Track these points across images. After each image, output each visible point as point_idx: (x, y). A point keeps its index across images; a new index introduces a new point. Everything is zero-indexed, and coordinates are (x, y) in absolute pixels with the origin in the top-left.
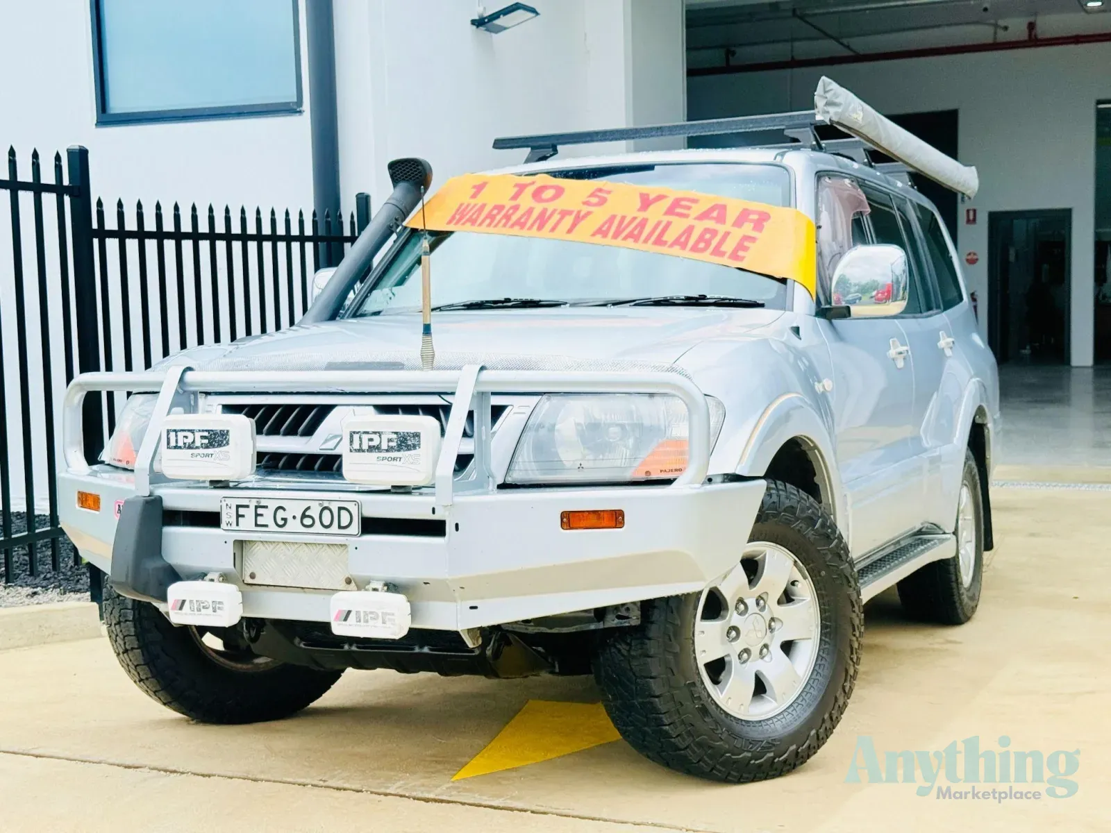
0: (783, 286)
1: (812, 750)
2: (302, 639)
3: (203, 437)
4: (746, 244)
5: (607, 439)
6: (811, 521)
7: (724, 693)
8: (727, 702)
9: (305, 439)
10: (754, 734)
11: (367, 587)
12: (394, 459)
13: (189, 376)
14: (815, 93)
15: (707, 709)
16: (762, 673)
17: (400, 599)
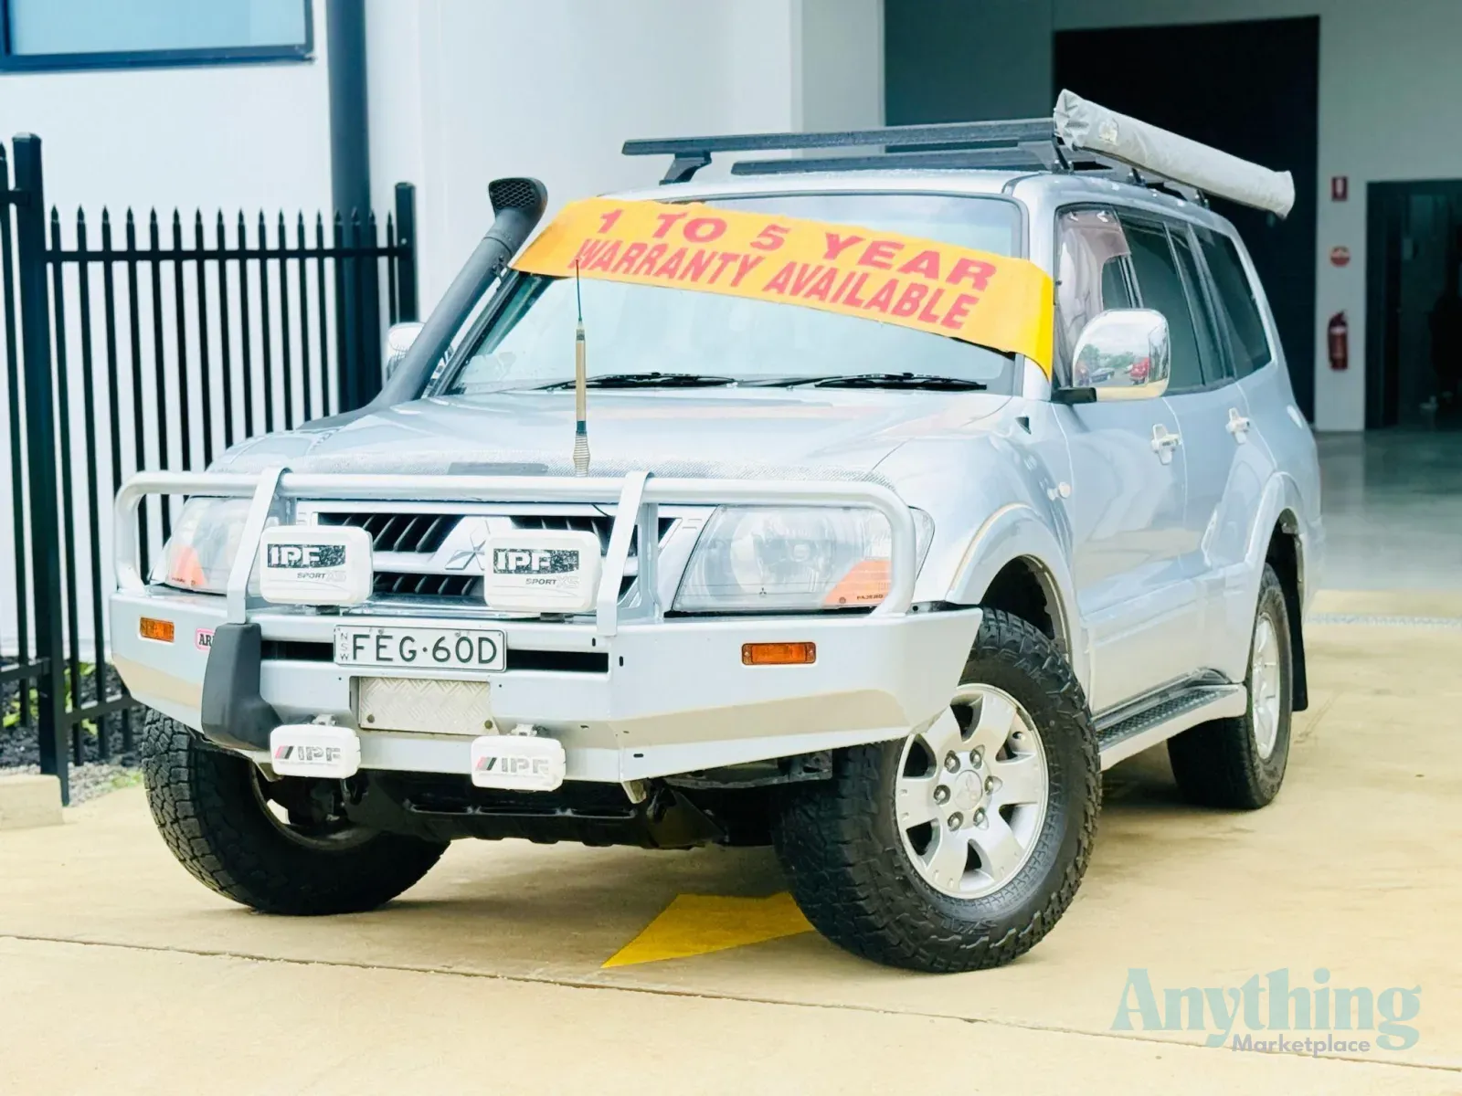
0: (1008, 361)
1: (1036, 936)
2: (413, 801)
3: (312, 554)
4: (965, 306)
5: (792, 558)
6: (1038, 659)
7: (930, 865)
8: (933, 876)
9: (426, 556)
10: (965, 914)
11: (513, 731)
12: (548, 582)
13: (288, 480)
14: (1055, 109)
15: (910, 882)
16: (975, 843)
17: (553, 744)
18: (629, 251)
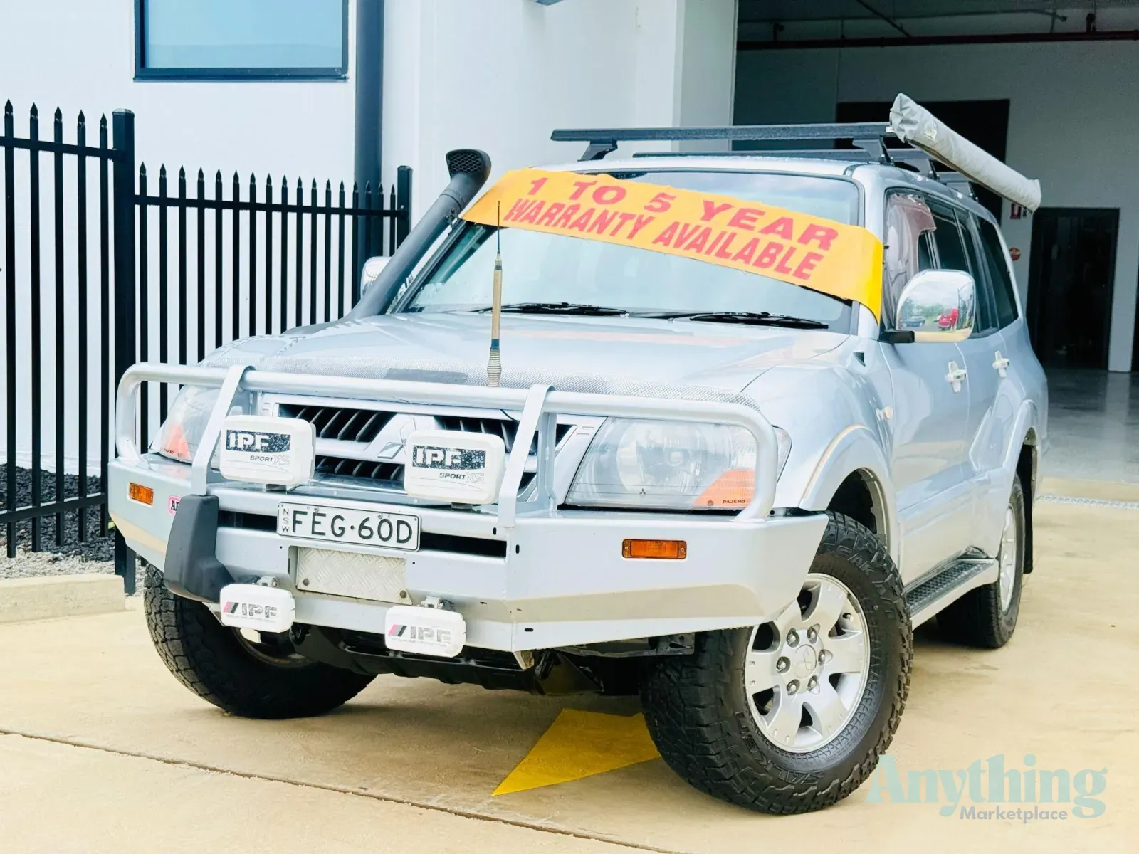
0: (847, 307)
1: (855, 785)
4: (812, 261)
5: (668, 463)
6: (867, 554)
7: (770, 725)
8: (773, 734)
9: (363, 445)
10: (799, 766)
12: (458, 476)
15: (754, 740)
16: (809, 706)
18: (551, 209)
